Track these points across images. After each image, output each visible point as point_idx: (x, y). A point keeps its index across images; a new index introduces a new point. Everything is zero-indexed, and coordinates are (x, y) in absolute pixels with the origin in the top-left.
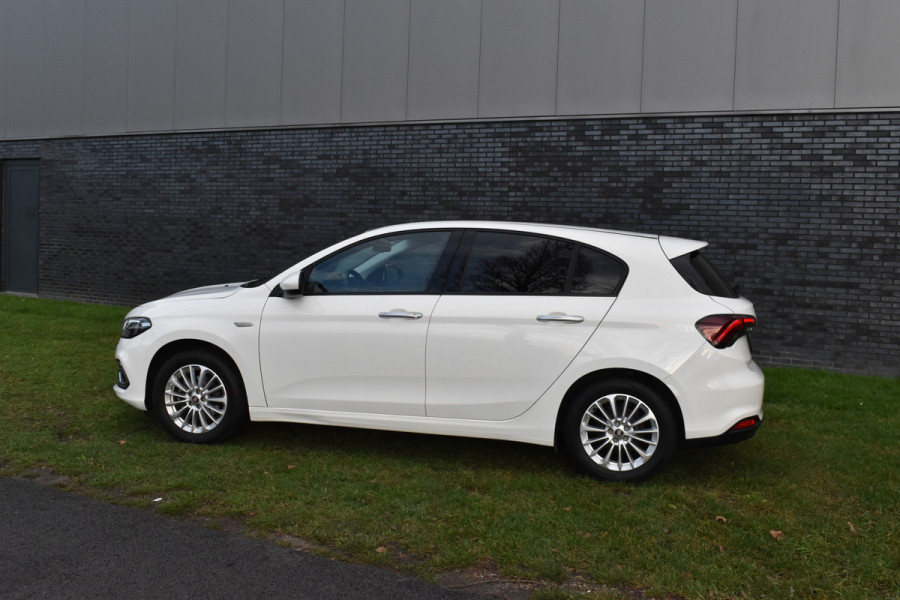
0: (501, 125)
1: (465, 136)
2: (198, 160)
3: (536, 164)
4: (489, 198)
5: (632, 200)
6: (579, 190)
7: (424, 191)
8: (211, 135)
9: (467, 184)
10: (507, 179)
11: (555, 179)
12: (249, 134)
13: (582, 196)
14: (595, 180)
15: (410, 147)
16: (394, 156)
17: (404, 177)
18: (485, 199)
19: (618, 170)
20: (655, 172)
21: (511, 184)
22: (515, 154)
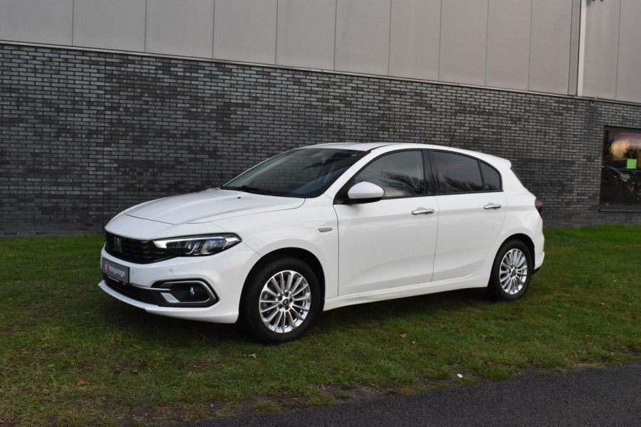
0: (96, 55)
3: (129, 90)
4: (87, 116)
5: (209, 122)
6: (167, 112)
7: (18, 106)
9: (64, 102)
10: (103, 100)
11: (147, 103)
13: (169, 118)
14: (179, 105)
18: (82, 115)
19: (197, 99)
20: (225, 102)
21: (106, 104)
22: (110, 80)
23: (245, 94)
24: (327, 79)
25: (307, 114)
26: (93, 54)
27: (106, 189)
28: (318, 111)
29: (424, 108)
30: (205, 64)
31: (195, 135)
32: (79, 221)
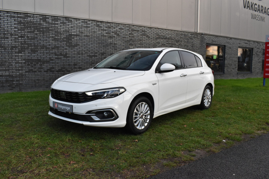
0: (14, 13)
3: (29, 29)
5: (63, 42)
6: (45, 38)
10: (17, 33)
11: (37, 34)
13: (46, 41)
14: (50, 35)
18: (8, 40)
19: (58, 33)
20: (69, 34)
21: (19, 35)
22: (20, 24)
23: (78, 31)
24: (109, 25)
25: (102, 39)
26: (12, 13)
27: (20, 72)
28: (106, 37)
29: (146, 37)
30: (60, 18)
31: (58, 48)
32: (9, 86)
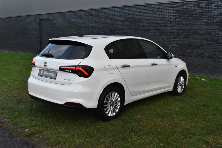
0: (173, 4)
1: (162, 8)
2: (88, 18)
3: (184, 16)
4: (169, 27)
5: (215, 27)
6: (198, 24)
7: (150, 25)
8: (91, 10)
9: (163, 23)
10: (175, 21)
11: (190, 21)
12: (101, 10)
14: (203, 20)
15: (145, 12)
16: (141, 15)
17: (144, 21)
18: (168, 27)
19: (211, 17)
22: (177, 13)
31: (209, 33)
